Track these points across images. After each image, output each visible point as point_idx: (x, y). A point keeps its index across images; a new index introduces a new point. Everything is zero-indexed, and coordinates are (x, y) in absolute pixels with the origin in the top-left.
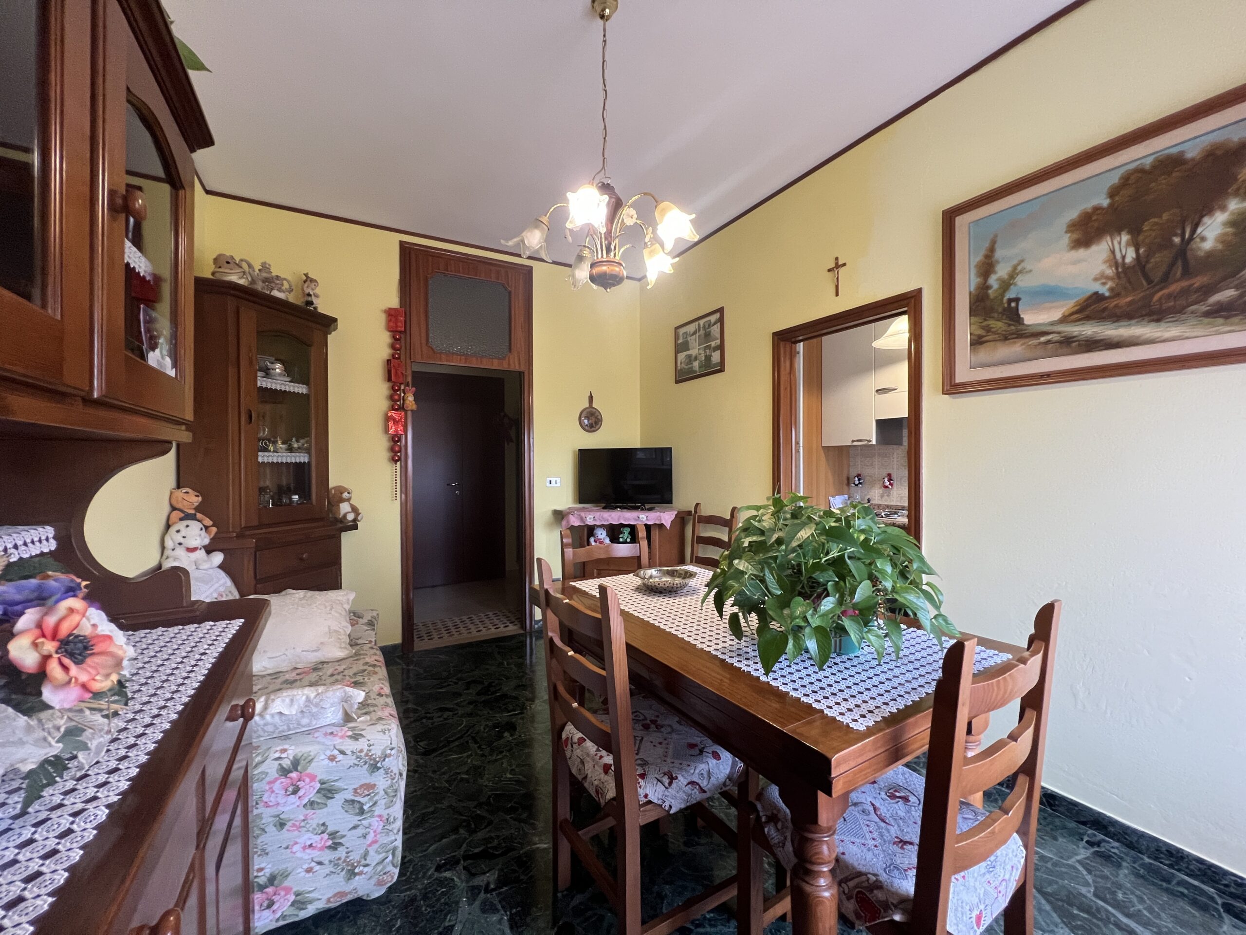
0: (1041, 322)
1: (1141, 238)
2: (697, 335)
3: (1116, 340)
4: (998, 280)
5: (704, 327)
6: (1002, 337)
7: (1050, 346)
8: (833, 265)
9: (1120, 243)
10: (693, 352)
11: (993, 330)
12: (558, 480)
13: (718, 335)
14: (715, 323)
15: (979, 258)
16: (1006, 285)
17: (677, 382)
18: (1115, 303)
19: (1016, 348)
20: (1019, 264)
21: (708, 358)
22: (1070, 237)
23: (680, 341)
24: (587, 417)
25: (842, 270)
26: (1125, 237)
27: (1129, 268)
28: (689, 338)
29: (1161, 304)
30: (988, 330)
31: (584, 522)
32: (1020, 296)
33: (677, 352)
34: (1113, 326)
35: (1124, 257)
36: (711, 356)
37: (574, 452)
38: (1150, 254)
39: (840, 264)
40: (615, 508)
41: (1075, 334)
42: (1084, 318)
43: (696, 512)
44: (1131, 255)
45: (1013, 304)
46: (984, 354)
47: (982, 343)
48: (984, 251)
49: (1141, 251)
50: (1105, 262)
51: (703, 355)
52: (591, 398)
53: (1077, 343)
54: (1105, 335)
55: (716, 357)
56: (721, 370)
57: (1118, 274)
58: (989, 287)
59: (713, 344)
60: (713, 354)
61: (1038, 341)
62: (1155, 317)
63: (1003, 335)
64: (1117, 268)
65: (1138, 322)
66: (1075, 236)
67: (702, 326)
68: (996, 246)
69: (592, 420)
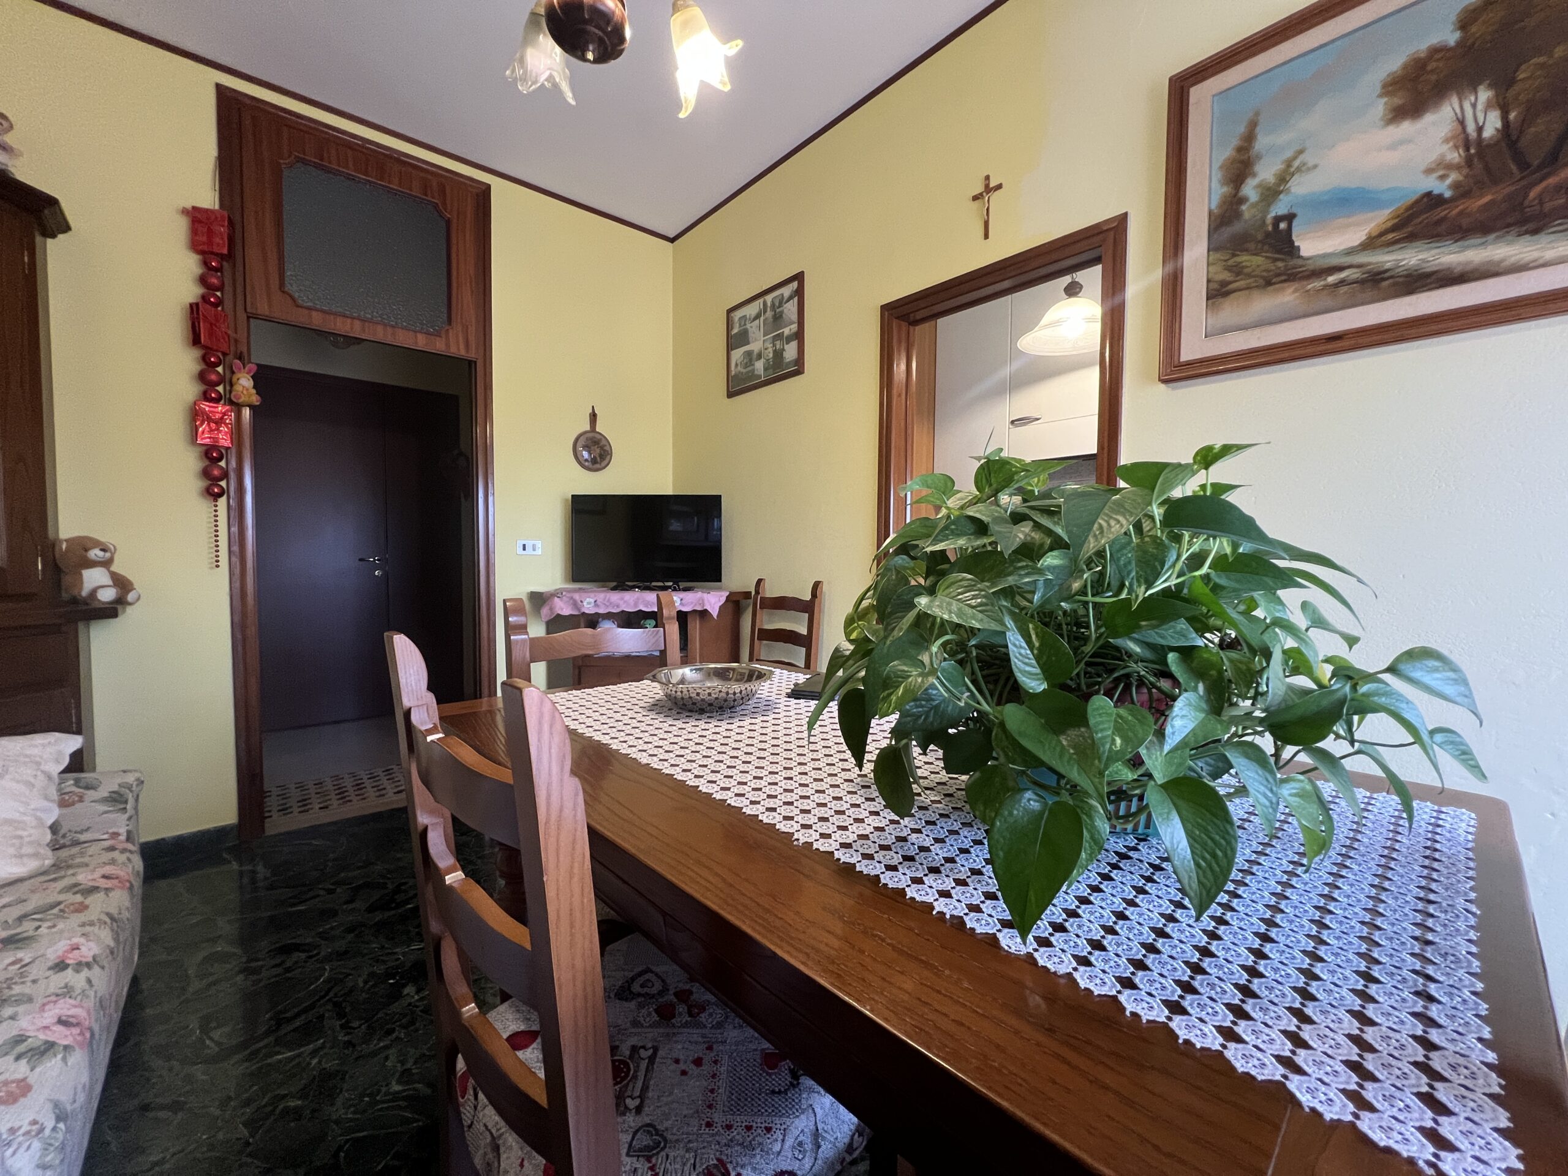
0: (1330, 250)
1: (1511, 93)
2: (762, 318)
3: (1458, 270)
4: (1259, 186)
5: (773, 305)
6: (1261, 282)
7: (1343, 289)
8: (980, 189)
9: (1474, 106)
10: (755, 346)
11: (1246, 270)
12: (539, 544)
13: (794, 317)
14: (791, 298)
15: (1227, 152)
16: (1271, 193)
17: (731, 395)
18: (1461, 207)
19: (1287, 297)
20: (1295, 158)
21: (778, 354)
22: (1385, 103)
23: (735, 331)
24: (586, 447)
25: (995, 197)
26: (1484, 95)
27: (1489, 146)
28: (748, 326)
29: (1541, 203)
30: (1238, 271)
31: (579, 610)
32: (1294, 210)
33: (730, 347)
34: (1455, 247)
35: (1480, 129)
36: (783, 350)
37: (567, 500)
38: (1526, 121)
39: (991, 185)
40: (631, 588)
41: (1388, 266)
42: (1407, 237)
43: (757, 592)
44: (1492, 124)
45: (1283, 226)
46: (1231, 311)
47: (1227, 294)
48: (1235, 142)
49: (1512, 116)
50: (1446, 141)
51: (771, 350)
52: (593, 417)
53: (1391, 281)
54: (1440, 264)
55: (791, 352)
56: (799, 372)
57: (1469, 162)
58: (1243, 200)
59: (787, 331)
60: (786, 347)
61: (1322, 283)
62: (1531, 226)
63: (1262, 277)
64: (1467, 149)
65: (1498, 238)
66: (1397, 101)
67: (769, 304)
68: (1258, 129)
69: (597, 451)
